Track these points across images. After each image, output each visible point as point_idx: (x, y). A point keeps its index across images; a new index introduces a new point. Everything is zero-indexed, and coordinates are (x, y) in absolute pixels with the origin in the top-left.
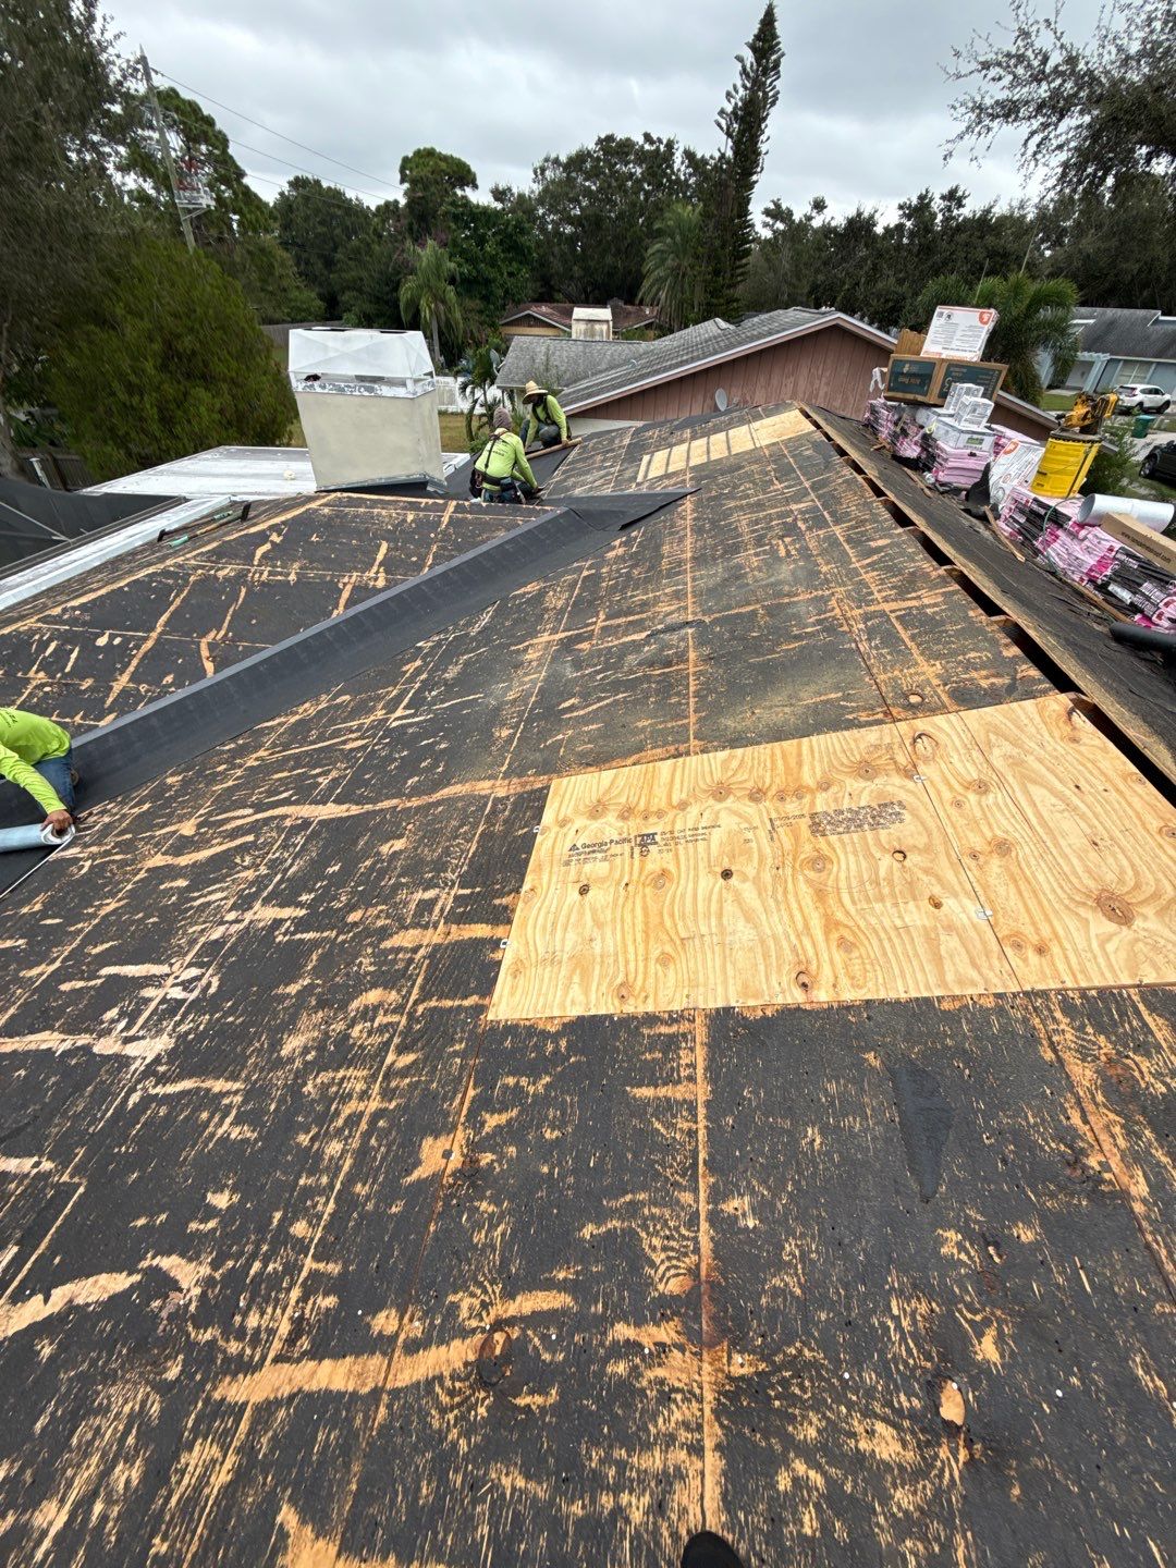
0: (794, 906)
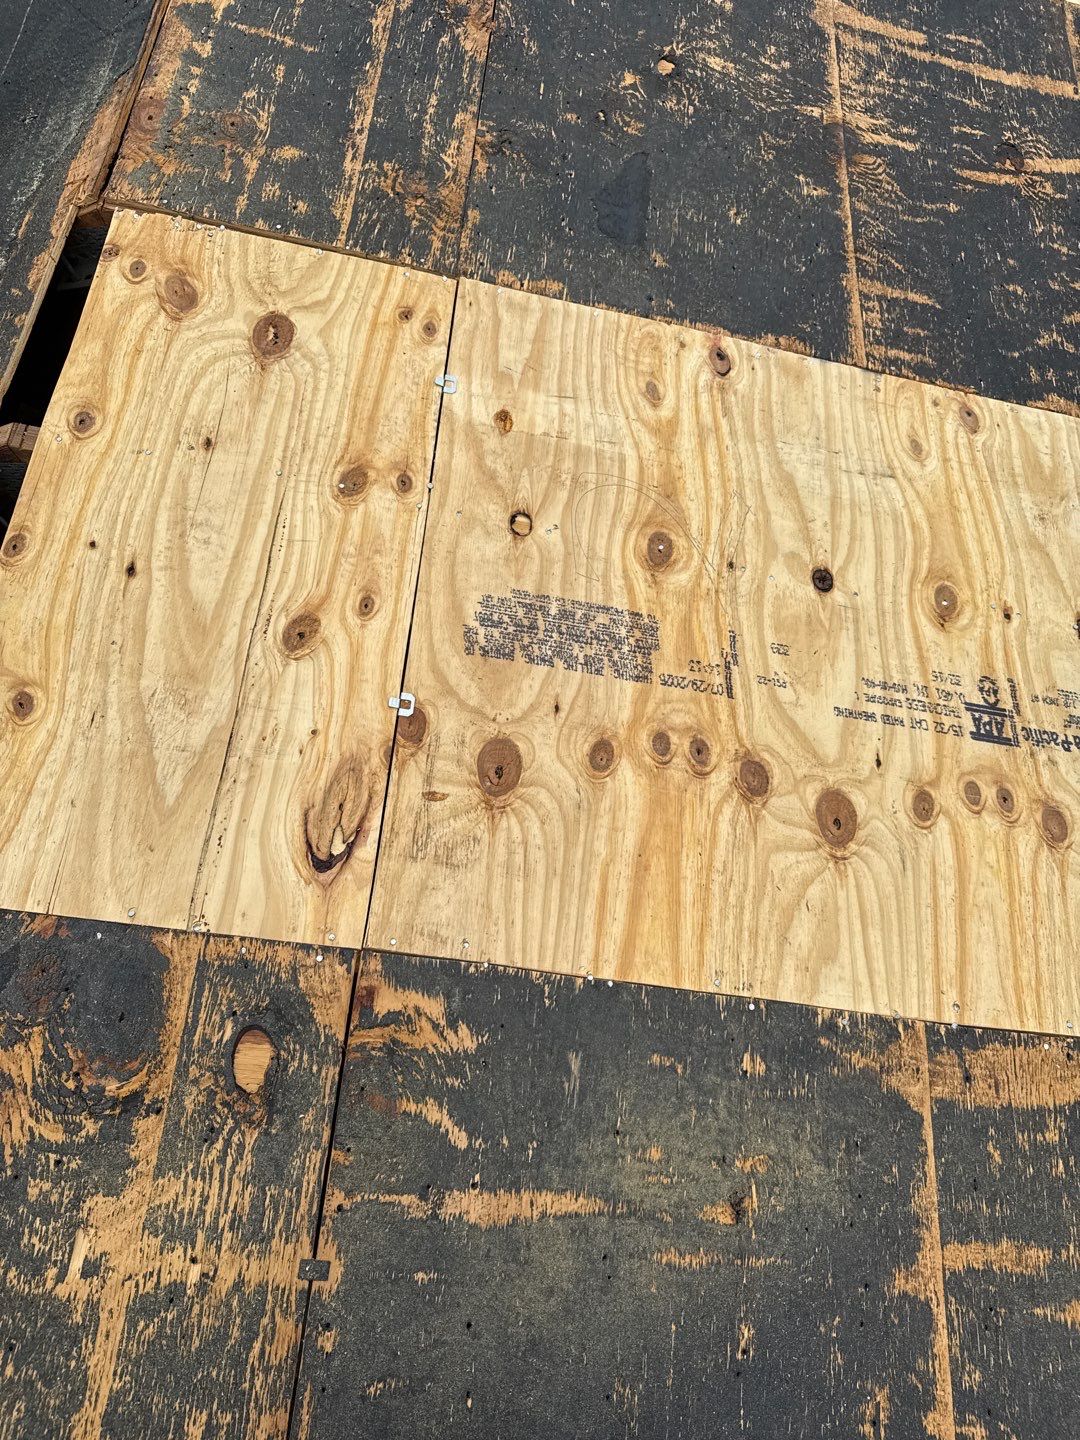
0: (714, 482)
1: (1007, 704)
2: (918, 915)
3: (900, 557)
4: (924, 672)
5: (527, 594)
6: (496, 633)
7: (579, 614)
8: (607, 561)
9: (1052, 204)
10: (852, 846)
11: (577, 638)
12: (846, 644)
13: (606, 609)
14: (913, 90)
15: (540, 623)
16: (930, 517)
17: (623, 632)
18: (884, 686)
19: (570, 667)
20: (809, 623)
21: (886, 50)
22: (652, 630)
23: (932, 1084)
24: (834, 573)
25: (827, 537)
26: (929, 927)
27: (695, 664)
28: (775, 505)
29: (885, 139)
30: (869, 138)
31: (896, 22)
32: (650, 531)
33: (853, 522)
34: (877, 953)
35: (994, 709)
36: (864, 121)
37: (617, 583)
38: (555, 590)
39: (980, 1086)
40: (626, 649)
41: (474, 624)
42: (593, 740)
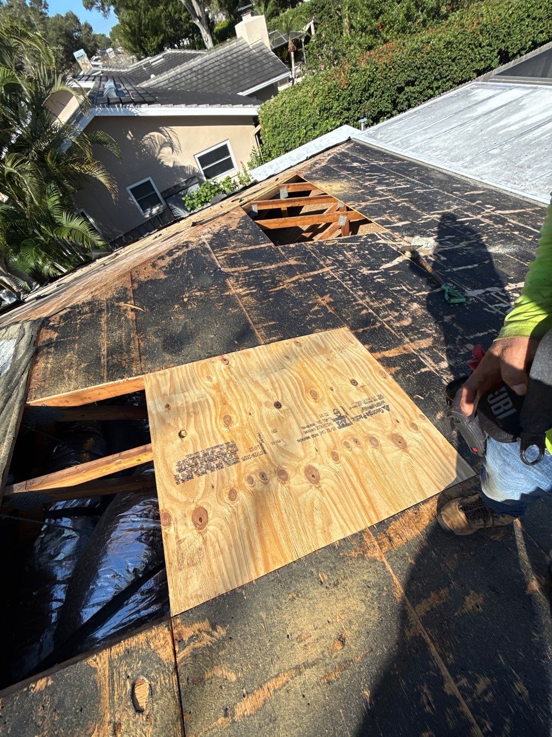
0: (236, 394)
1: (343, 414)
2: (349, 492)
3: (296, 388)
4: (317, 417)
5: (191, 455)
6: (185, 472)
7: (210, 452)
8: (213, 431)
9: (294, 288)
10: (321, 482)
11: (211, 460)
12: (292, 420)
13: (217, 446)
14: (249, 279)
15: (199, 462)
16: (299, 373)
17: (225, 451)
18: (308, 427)
19: (212, 471)
20: (279, 419)
21: (240, 273)
22: (234, 445)
23: (381, 548)
24: (280, 401)
25: (274, 393)
26: (354, 494)
27: (251, 449)
28: (256, 391)
29: (248, 292)
30: (243, 293)
31: (239, 266)
32: (223, 416)
33: (279, 385)
34: (343, 512)
35: (341, 417)
36: (241, 290)
37: (219, 437)
38: (199, 449)
39: (396, 540)
40: (228, 455)
41: (176, 473)
42: (228, 491)
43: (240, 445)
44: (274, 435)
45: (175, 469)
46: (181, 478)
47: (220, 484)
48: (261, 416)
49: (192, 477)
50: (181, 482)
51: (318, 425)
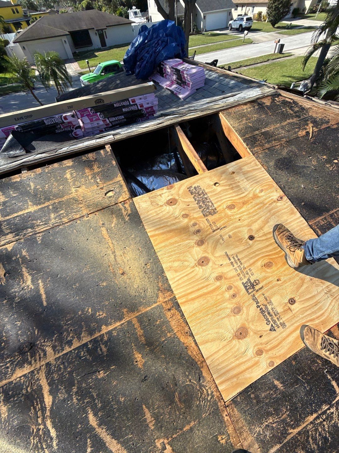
1: (257, 288)
3: (270, 251)
6: (194, 190)
7: (208, 200)
8: (222, 200)
11: (203, 202)
12: (241, 247)
13: (212, 204)
15: (201, 196)
17: (211, 209)
18: (238, 260)
19: (197, 204)
20: (240, 239)
22: (215, 213)
24: (255, 239)
27: (214, 223)
28: (259, 222)
32: (234, 204)
35: (253, 286)
38: (209, 195)
41: (193, 186)
42: (187, 213)
43: (216, 216)
44: (227, 236)
45: (196, 185)
46: (191, 189)
47: (190, 209)
48: (239, 227)
49: (192, 194)
50: (189, 190)
51: (242, 267)
